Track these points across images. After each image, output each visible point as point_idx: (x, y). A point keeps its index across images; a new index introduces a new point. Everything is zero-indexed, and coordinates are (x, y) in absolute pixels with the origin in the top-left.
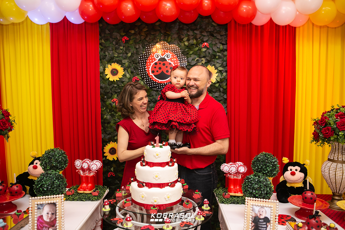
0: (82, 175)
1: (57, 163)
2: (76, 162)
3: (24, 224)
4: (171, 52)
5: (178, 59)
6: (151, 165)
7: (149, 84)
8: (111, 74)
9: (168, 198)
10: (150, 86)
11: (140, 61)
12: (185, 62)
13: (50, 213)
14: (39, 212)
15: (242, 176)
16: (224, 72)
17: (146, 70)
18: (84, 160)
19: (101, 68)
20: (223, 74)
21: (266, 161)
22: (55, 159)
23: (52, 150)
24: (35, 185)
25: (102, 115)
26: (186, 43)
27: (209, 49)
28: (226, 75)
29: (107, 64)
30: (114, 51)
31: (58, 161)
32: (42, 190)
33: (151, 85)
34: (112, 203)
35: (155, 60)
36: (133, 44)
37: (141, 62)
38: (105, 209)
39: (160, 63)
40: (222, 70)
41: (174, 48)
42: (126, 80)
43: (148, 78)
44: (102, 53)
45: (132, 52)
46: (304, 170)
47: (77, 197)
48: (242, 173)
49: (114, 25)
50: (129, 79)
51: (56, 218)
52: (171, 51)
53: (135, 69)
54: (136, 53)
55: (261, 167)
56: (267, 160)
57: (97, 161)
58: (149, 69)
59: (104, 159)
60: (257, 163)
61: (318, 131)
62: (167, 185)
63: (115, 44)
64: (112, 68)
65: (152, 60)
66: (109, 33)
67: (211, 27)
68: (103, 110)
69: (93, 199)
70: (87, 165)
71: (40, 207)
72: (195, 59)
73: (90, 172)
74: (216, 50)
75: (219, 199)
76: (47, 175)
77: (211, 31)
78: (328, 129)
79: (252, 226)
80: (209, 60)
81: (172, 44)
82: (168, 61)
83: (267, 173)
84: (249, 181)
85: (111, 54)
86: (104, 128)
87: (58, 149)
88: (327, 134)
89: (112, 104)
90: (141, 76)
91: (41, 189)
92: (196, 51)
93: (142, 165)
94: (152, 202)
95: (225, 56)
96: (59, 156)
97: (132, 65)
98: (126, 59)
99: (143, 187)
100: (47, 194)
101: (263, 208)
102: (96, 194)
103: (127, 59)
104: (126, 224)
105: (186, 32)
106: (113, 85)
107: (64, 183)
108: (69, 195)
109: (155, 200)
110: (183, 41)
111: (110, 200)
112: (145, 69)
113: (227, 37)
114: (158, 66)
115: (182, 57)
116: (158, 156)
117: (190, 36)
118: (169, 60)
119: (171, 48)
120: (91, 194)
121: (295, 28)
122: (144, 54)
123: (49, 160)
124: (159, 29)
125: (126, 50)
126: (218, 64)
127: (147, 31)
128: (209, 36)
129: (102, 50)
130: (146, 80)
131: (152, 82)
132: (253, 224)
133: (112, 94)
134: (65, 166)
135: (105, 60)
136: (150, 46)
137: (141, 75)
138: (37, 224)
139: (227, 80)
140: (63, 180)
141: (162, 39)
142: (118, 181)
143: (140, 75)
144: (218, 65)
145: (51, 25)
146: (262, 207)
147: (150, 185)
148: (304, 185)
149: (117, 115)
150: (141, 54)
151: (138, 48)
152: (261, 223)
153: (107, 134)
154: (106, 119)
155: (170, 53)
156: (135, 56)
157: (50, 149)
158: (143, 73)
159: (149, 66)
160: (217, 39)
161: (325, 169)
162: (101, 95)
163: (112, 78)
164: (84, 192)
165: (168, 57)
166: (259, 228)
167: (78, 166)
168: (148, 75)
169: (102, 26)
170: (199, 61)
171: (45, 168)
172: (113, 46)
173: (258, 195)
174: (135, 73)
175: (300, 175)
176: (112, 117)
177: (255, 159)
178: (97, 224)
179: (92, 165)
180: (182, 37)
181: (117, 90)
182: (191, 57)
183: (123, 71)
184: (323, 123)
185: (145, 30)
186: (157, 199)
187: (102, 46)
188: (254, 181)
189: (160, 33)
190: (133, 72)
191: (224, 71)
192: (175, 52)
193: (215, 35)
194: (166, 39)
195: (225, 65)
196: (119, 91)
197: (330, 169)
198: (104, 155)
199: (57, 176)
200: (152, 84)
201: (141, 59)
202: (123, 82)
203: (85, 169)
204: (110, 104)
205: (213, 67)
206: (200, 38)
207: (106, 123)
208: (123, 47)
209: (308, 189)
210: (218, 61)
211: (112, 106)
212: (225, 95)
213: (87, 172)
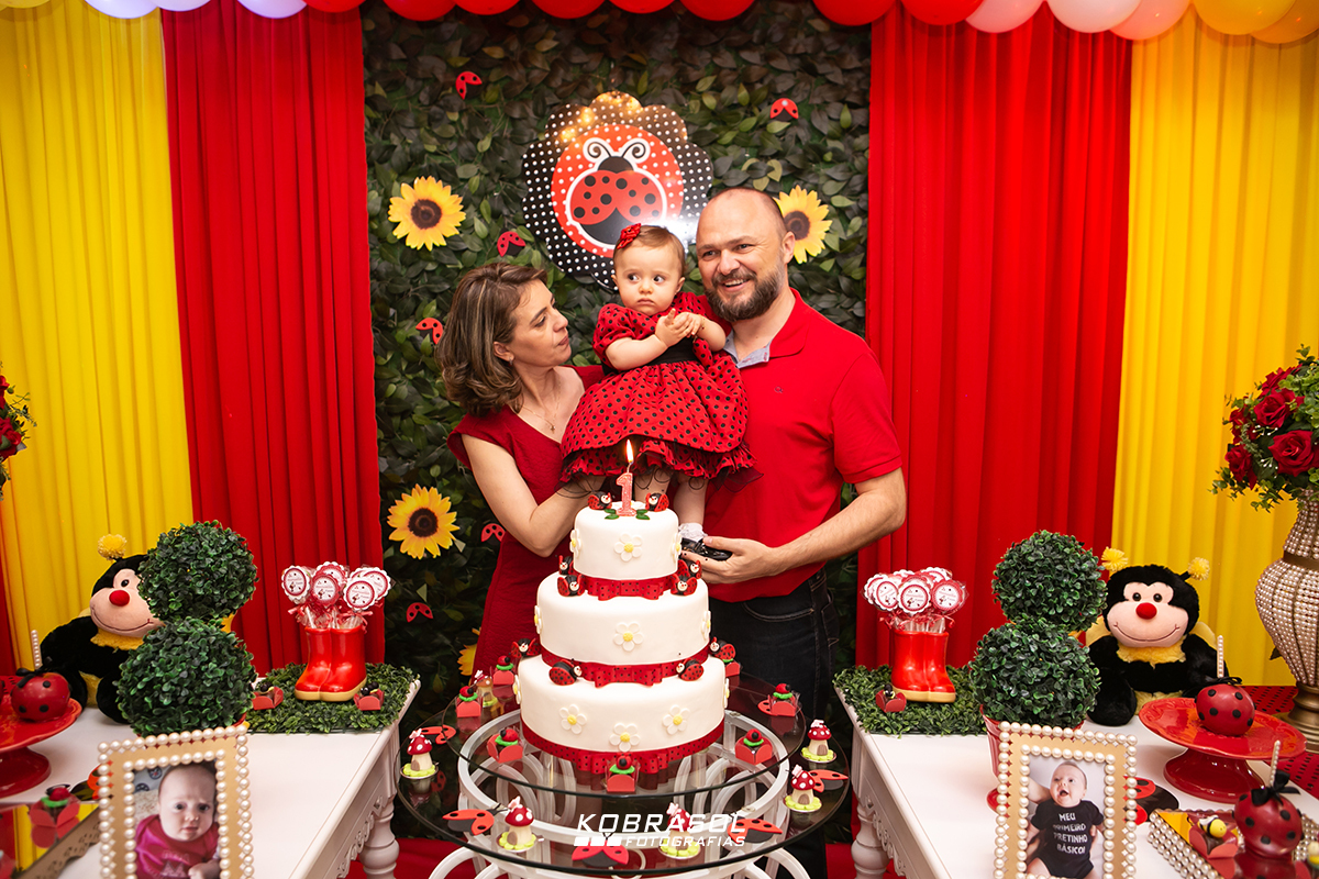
0: (313, 626)
1: (212, 584)
2: (287, 578)
3: (79, 846)
4: (650, 134)
5: (676, 162)
6: (603, 591)
7: (565, 262)
8: (411, 222)
9: (676, 724)
10: (566, 270)
11: (527, 169)
12: (704, 174)
13: (190, 805)
14: (144, 802)
15: (947, 621)
16: (855, 216)
17: (550, 204)
18: (319, 568)
19: (374, 197)
20: (849, 221)
21: (1058, 567)
22: (201, 569)
23: (190, 532)
24: (124, 682)
25: (380, 384)
26: (710, 101)
27: (798, 125)
28: (862, 226)
29: (398, 180)
30: (422, 130)
31: (217, 577)
32: (153, 703)
33: (569, 266)
34: (439, 741)
35: (586, 164)
36: (498, 100)
37: (532, 173)
38: (416, 768)
39: (606, 180)
40: (848, 208)
41: (661, 121)
42: (472, 245)
43: (560, 237)
44: (376, 138)
45: (497, 135)
46: (1185, 598)
47: (295, 719)
48: (949, 612)
49: (422, 25)
50: (483, 240)
51: (216, 826)
52: (649, 131)
53: (506, 203)
54: (511, 139)
55: (1039, 591)
56: (1063, 564)
57: (371, 569)
58: (564, 202)
59: (390, 552)
60: (1021, 576)
61: (1252, 448)
62: (670, 669)
63: (427, 103)
64: (415, 196)
65: (575, 168)
66: (404, 56)
67: (807, 36)
68: (382, 361)
69: (363, 726)
70: (333, 589)
71: (146, 780)
72: (742, 164)
73: (346, 615)
74: (826, 128)
75: (861, 716)
76: (173, 641)
77: (806, 53)
78: (1300, 442)
79: (1029, 840)
80: (798, 166)
81: (651, 104)
82: (636, 169)
83: (1061, 614)
84: (1003, 654)
85: (410, 141)
86: (390, 435)
87: (212, 525)
88: (1294, 458)
89: (419, 338)
90: (533, 229)
91: (146, 699)
92: (747, 132)
93: (564, 589)
94: (611, 744)
95: (859, 152)
96: (219, 556)
97: (494, 187)
98: (471, 162)
99: (572, 683)
100: (172, 719)
101: (1075, 766)
102: (373, 702)
103: (476, 163)
104: (509, 836)
105: (709, 55)
106: (421, 264)
107: (245, 672)
108: (264, 711)
109: (625, 734)
110: (695, 90)
111: (432, 730)
112: (546, 201)
113: (869, 75)
114: (599, 189)
115: (693, 154)
116: (630, 555)
117: (724, 72)
118: (640, 166)
119: (648, 118)
120: (353, 703)
121: (1130, 43)
122: (544, 143)
123: (176, 571)
124: (604, 41)
125: (470, 124)
126: (833, 182)
127: (555, 49)
128: (798, 73)
129: (374, 124)
130: (553, 247)
131: (576, 252)
132: (1034, 831)
133: (417, 301)
134: (242, 596)
135: (386, 165)
136: (565, 111)
137: (532, 225)
138: (138, 854)
139: (865, 246)
140: (239, 660)
141: (613, 84)
142: (447, 635)
143: (528, 225)
144: (830, 188)
145: (168, 17)
146: (1070, 762)
147: (600, 674)
148: (1187, 656)
149: (438, 381)
150: (530, 142)
151: (519, 119)
152: (1065, 828)
153: (399, 456)
154: (394, 399)
155: (644, 137)
156: (506, 151)
157: (178, 528)
158: (540, 219)
159: (563, 191)
160: (826, 87)
161: (1274, 594)
162: (373, 302)
163: (417, 238)
164: (321, 696)
165: (637, 154)
166: (1059, 846)
167: (296, 590)
168: (557, 225)
169: (375, 31)
170: (756, 169)
171: (161, 606)
172: (417, 110)
173: (1040, 710)
174: (508, 216)
175: (1171, 618)
176: (420, 391)
177: (1010, 557)
178: (377, 818)
179: (353, 588)
180: (693, 75)
181: (436, 282)
182: (726, 154)
183: (462, 210)
184: (1277, 417)
185: (548, 44)
186: (631, 729)
187: (374, 108)
188: (1023, 653)
189: (606, 61)
190: (501, 213)
191: (855, 209)
192: (663, 133)
193: (822, 69)
194: (631, 82)
195: (858, 189)
196: (447, 287)
197: (1296, 594)
198: (391, 538)
199: (214, 643)
200: (577, 260)
201: (529, 160)
202: (459, 253)
203: (326, 603)
204: (412, 339)
205: (814, 194)
206: (761, 81)
207: (396, 414)
208: (461, 113)
209: (1220, 675)
210: (830, 171)
211: (420, 347)
212: (858, 305)
213: (334, 614)
